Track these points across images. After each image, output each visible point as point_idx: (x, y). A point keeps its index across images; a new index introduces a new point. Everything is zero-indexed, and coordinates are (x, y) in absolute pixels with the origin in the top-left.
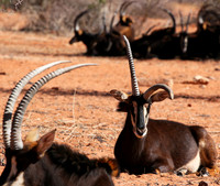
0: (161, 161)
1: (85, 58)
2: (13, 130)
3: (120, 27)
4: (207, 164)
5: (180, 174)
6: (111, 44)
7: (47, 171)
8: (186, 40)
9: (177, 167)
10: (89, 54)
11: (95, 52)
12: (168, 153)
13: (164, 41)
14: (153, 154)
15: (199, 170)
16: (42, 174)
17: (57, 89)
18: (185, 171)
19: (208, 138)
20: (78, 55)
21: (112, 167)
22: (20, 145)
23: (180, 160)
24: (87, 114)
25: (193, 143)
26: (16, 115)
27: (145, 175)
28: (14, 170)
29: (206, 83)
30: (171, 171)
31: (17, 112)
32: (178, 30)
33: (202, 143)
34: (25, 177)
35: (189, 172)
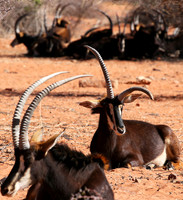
0: (132, 157)
1: (27, 59)
2: (21, 133)
3: (58, 28)
4: (172, 159)
5: (149, 168)
6: (52, 45)
7: (50, 168)
8: (123, 42)
9: (146, 162)
10: (30, 55)
11: (36, 53)
12: (138, 149)
13: (103, 42)
14: (125, 151)
15: (165, 165)
16: (46, 170)
17: (11, 90)
18: (153, 165)
19: (173, 136)
20: (20, 56)
21: (105, 162)
22: (27, 145)
23: (148, 155)
24: (46, 114)
25: (160, 140)
26: (23, 120)
27: (118, 169)
28: (22, 167)
29: (149, 83)
30: (141, 165)
31: (24, 118)
32: (115, 32)
33: (168, 140)
34: (31, 172)
35: (156, 166)
